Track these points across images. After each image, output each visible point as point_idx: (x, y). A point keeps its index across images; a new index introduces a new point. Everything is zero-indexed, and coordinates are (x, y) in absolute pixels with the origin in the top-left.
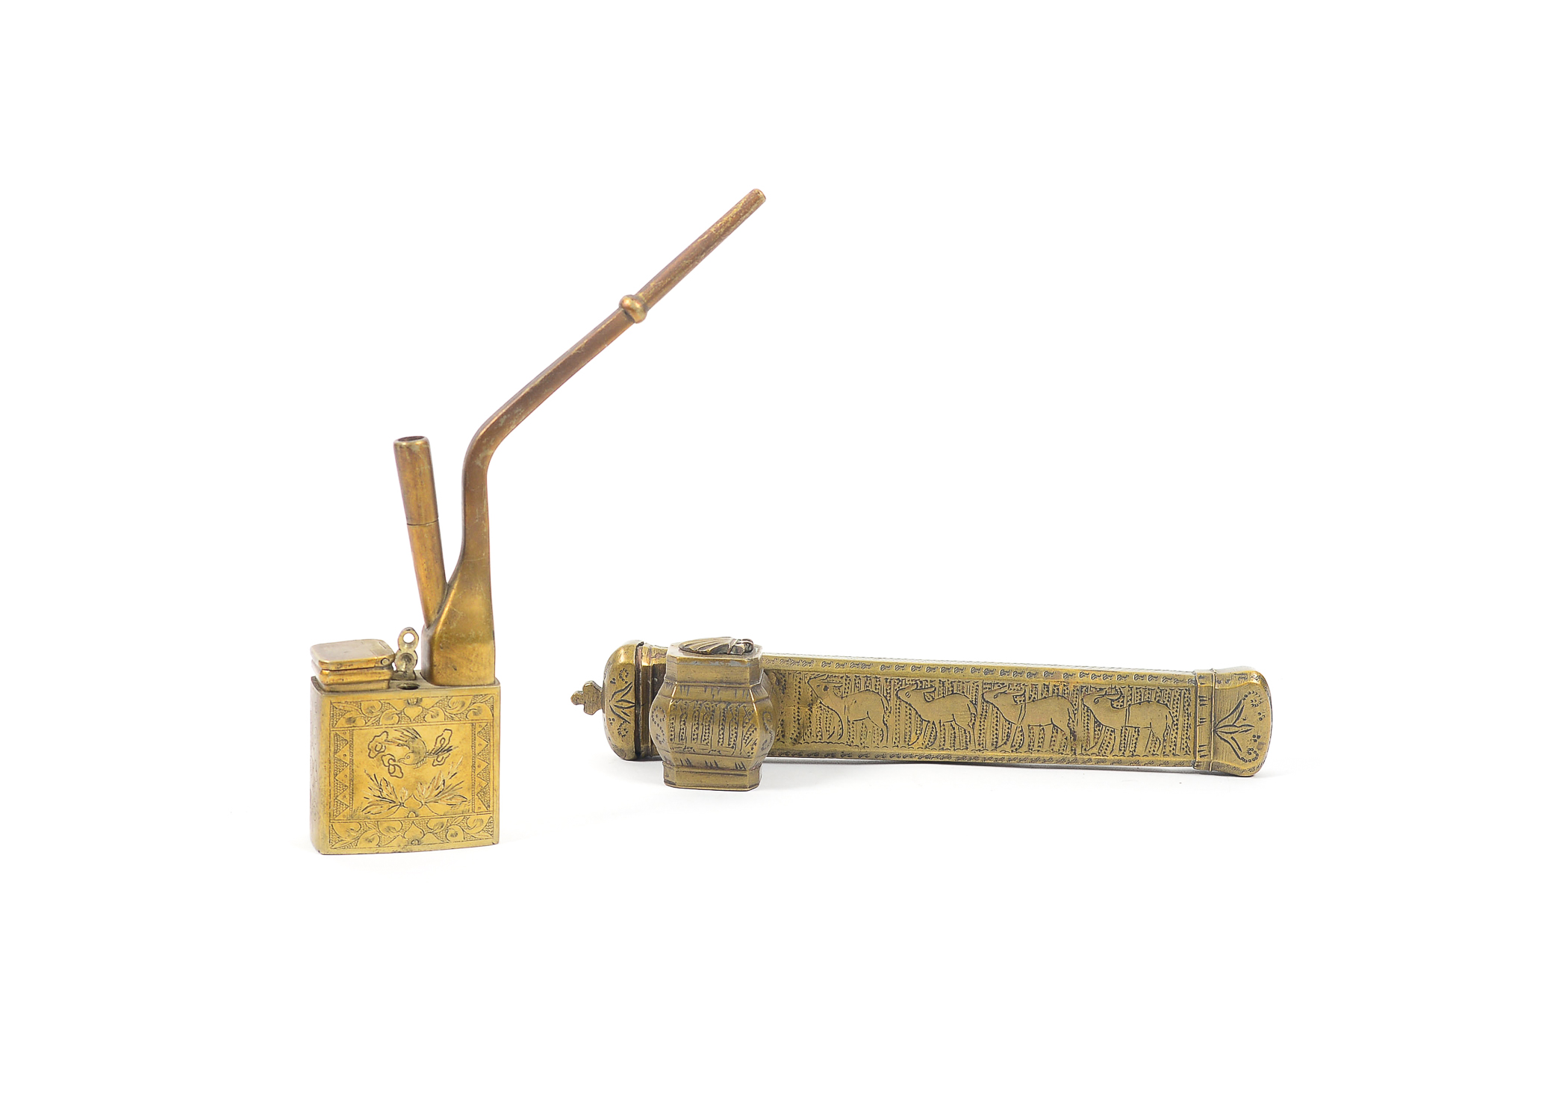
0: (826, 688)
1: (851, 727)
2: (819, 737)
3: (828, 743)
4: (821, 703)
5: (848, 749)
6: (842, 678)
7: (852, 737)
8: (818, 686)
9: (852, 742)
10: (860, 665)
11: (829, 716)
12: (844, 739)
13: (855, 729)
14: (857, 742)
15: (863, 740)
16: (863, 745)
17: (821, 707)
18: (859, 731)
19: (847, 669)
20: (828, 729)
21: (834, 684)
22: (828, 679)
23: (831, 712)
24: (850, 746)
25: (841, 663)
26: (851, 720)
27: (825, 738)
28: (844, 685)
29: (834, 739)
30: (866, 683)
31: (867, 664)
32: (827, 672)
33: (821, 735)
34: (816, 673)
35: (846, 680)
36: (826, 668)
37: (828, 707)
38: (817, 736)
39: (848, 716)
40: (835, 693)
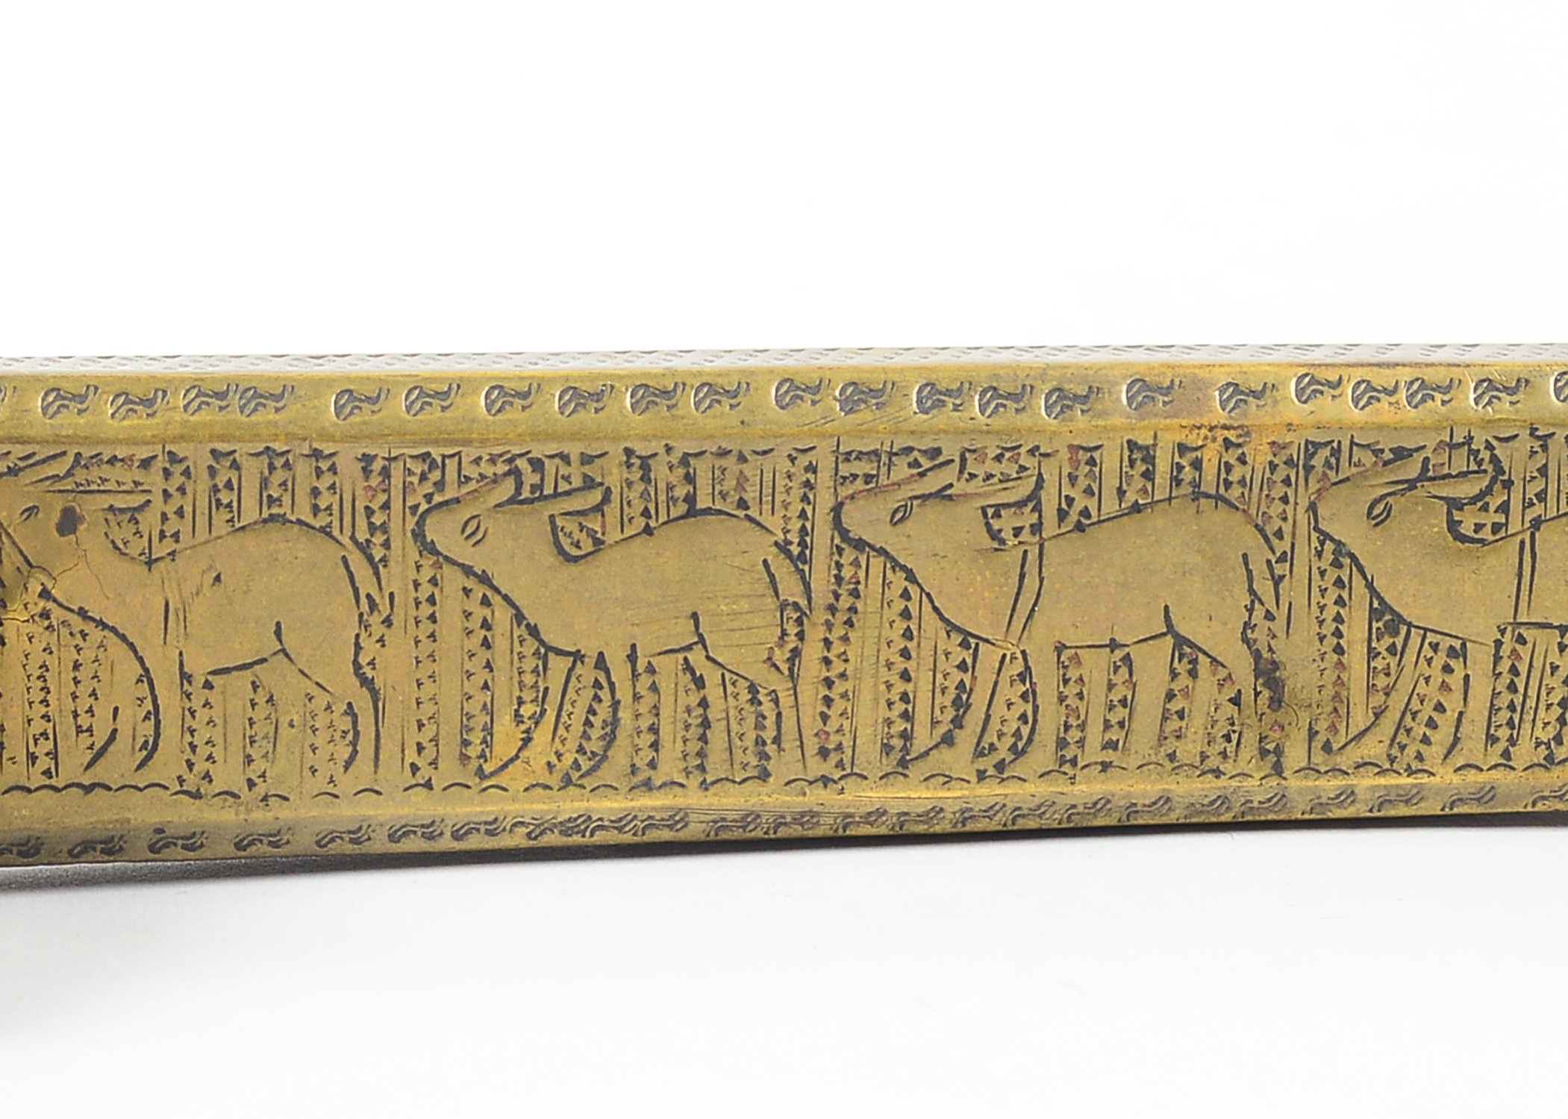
0: (69, 522)
1: (196, 703)
2: (44, 763)
3: (88, 789)
4: (45, 594)
5: (184, 815)
6: (146, 464)
7: (203, 751)
8: (32, 511)
9: (207, 777)
10: (234, 400)
11: (88, 654)
12: (168, 765)
13: (216, 713)
14: (228, 774)
15: (259, 765)
16: (261, 789)
17: (45, 615)
18: (237, 723)
19: (173, 416)
20: (84, 721)
21: (106, 501)
22: (80, 476)
23: (96, 635)
24: (197, 795)
25: (136, 392)
26: (199, 666)
27: (71, 768)
28: (157, 498)
29: (118, 766)
30: (264, 483)
31: (264, 388)
32: (72, 440)
33: (54, 754)
34: (20, 450)
35: (167, 473)
36: (69, 421)
37: (82, 613)
38: (33, 758)
39: (181, 654)
40: (113, 542)
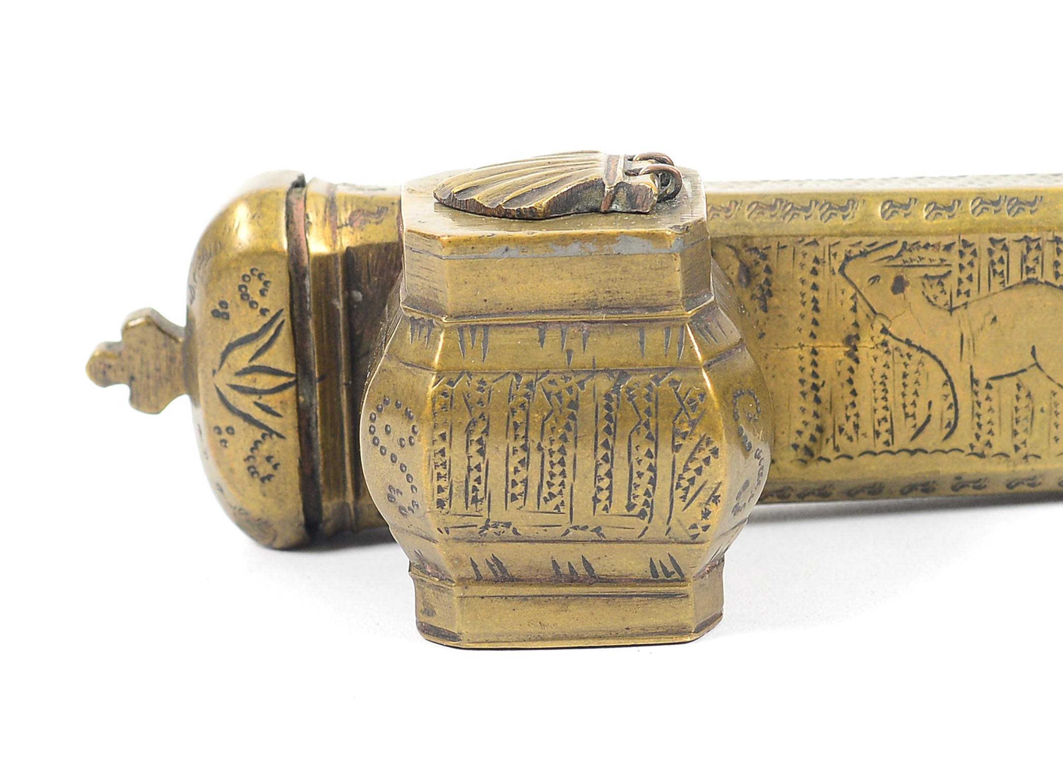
0: (899, 286)
1: (981, 397)
2: (885, 436)
3: (913, 453)
4: (885, 331)
5: (973, 468)
6: (948, 248)
7: (985, 428)
8: (875, 279)
9: (989, 444)
10: (1004, 206)
11: (912, 368)
12: (964, 436)
13: (994, 404)
14: (1003, 441)
15: (1022, 436)
16: (1023, 451)
17: (885, 344)
18: (1007, 411)
19: (965, 216)
20: (910, 410)
21: (922, 272)
22: (906, 256)
23: (917, 356)
24: (982, 456)
25: (942, 201)
26: (983, 375)
27: (902, 438)
28: (955, 270)
29: (932, 437)
30: (1024, 259)
31: (1023, 198)
32: (901, 233)
33: (891, 431)
34: (867, 241)
35: (962, 254)
36: (899, 221)
37: (908, 342)
38: (877, 434)
39: (971, 367)
40: (927, 298)
